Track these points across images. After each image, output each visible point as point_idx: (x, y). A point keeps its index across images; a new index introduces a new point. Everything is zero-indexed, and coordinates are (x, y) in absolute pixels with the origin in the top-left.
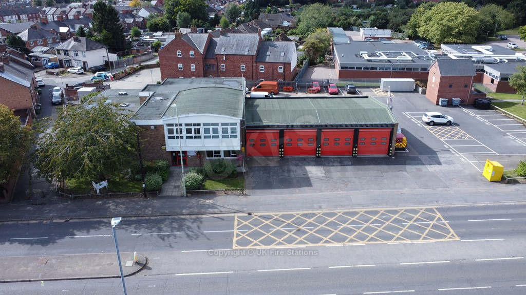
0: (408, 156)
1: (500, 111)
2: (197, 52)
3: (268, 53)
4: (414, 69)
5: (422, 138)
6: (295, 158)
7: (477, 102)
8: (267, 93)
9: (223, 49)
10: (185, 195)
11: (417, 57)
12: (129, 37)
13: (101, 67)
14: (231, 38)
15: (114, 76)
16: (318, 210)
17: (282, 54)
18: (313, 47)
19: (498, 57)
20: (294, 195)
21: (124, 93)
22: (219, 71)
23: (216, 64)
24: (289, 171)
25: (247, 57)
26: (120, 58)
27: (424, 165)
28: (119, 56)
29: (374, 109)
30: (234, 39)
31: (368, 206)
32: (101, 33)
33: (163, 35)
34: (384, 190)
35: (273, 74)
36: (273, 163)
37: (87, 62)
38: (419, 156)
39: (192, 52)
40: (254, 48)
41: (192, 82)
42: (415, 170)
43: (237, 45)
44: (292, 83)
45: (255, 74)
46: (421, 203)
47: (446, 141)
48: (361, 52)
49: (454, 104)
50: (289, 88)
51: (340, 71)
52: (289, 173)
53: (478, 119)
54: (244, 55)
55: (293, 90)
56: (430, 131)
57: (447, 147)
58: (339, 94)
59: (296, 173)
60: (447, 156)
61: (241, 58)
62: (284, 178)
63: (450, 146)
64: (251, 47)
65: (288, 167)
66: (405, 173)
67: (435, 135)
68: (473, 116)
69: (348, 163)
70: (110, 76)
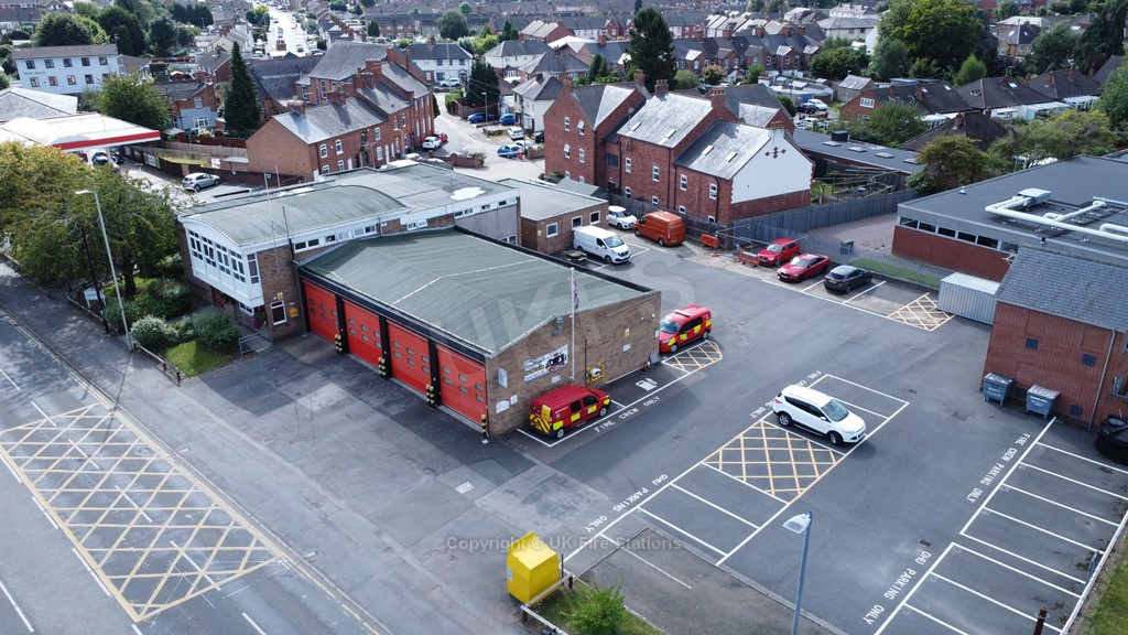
2: (590, 124)
3: (709, 147)
6: (356, 363)
9: (636, 127)
14: (668, 102)
17: (731, 155)
22: (623, 171)
23: (619, 156)
25: (662, 150)
30: (669, 106)
35: (700, 198)
39: (581, 125)
43: (664, 121)
45: (672, 192)
50: (712, 240)
51: (896, 227)
52: (288, 382)
53: (995, 471)
54: (656, 145)
55: (721, 246)
56: (741, 434)
57: (659, 481)
58: (804, 283)
59: (296, 386)
60: (589, 497)
61: (653, 150)
62: (268, 385)
63: (671, 483)
64: (681, 130)
65: (312, 372)
66: (426, 478)
67: (722, 448)
68: (1006, 459)
69: (395, 410)
70: (521, 151)
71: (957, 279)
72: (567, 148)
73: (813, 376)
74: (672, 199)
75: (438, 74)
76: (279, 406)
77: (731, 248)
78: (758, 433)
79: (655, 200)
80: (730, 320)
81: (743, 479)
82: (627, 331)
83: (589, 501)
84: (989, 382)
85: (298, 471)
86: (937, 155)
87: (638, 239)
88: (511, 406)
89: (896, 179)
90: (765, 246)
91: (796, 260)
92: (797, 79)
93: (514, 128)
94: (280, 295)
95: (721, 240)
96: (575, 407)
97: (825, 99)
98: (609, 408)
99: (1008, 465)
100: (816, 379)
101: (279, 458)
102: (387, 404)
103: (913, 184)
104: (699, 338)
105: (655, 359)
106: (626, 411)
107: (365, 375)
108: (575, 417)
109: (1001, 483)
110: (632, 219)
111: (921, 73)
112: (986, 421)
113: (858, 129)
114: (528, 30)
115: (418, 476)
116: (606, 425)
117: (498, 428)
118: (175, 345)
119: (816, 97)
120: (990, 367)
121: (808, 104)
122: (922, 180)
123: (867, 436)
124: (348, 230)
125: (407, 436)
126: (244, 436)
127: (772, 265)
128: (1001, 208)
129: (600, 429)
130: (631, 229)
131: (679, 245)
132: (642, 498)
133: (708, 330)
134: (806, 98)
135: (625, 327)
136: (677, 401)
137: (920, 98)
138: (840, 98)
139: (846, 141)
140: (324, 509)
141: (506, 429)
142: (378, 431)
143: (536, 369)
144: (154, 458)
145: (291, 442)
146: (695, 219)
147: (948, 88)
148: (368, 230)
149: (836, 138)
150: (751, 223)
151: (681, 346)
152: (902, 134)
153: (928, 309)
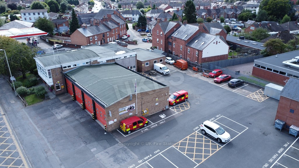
3: (197, 41)
5: (168, 136)
8: (162, 66)
9: (177, 34)
10: (17, 95)
17: (203, 43)
23: (172, 42)
27: (104, 150)
35: (193, 56)
39: (161, 33)
43: (184, 32)
50: (195, 69)
51: (254, 67)
52: (55, 109)
53: (274, 157)
54: (182, 40)
55: (198, 71)
56: (188, 136)
57: (156, 152)
58: (222, 84)
59: (57, 111)
60: (132, 156)
61: (181, 41)
62: (50, 109)
63: (160, 153)
64: (189, 35)
65: (63, 106)
66: (83, 145)
67: (181, 141)
68: (279, 152)
69: (82, 120)
70: (148, 40)
71: (271, 85)
72: (158, 40)
73: (218, 116)
74: (186, 56)
75: (133, 18)
76: (50, 117)
77: (201, 71)
78: (194, 136)
79: (181, 56)
80: (196, 95)
81: (185, 154)
82: (157, 99)
83: (131, 158)
84: (276, 123)
85: (46, 140)
86: (270, 44)
87: (174, 67)
88: (114, 122)
89: (256, 52)
90: (212, 72)
91: (220, 77)
92: (234, 21)
93: (148, 34)
94: (58, 82)
95: (198, 69)
96: (134, 124)
97: (241, 27)
98: (147, 124)
99: (280, 155)
100: (218, 117)
101: (42, 134)
102: (81, 118)
103: (262, 53)
104: (184, 101)
105: (167, 107)
106: (153, 125)
107: (78, 108)
108: (135, 127)
109: (276, 162)
110: (173, 61)
111: (271, 20)
112: (274, 137)
113: (248, 36)
114: (160, 7)
115: (81, 144)
116: (145, 130)
117: (110, 129)
118: (29, 95)
119: (238, 26)
120: (277, 117)
121: (236, 28)
122: (265, 52)
123: (231, 140)
124: (81, 63)
125: (83, 130)
126: (36, 126)
127: (213, 77)
128: (288, 63)
129: (143, 131)
130: (173, 64)
131: (186, 70)
132: (149, 158)
133: (187, 98)
134: (235, 26)
135: (156, 98)
136: (171, 122)
137: (269, 27)
138: (246, 27)
139: (244, 39)
140: (47, 154)
141: (113, 129)
142: (75, 127)
143: (124, 111)
144: (7, 132)
145: (48, 129)
146: (191, 62)
147: (278, 24)
148: (87, 63)
149: (241, 38)
150: (208, 64)
151: (177, 103)
152: (262, 37)
153: (260, 94)
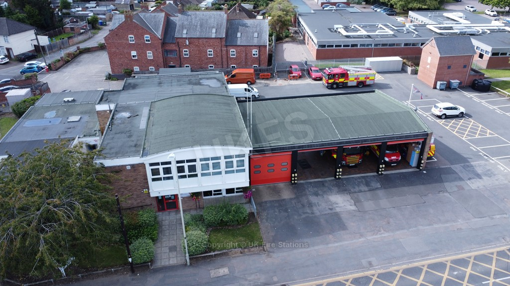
0: (439, 168)
1: (501, 94)
2: (153, 37)
3: (239, 35)
4: (397, 45)
5: (441, 137)
6: (311, 183)
7: (477, 84)
8: (245, 86)
9: (185, 32)
10: (188, 264)
11: (396, 30)
12: (57, 10)
13: (30, 54)
14: (193, 17)
15: (49, 65)
16: (369, 270)
17: (256, 35)
18: (281, 21)
19: (478, 28)
20: (330, 245)
21: (70, 99)
22: (182, 57)
23: (178, 50)
24: (310, 205)
25: (214, 40)
26: (52, 40)
27: (463, 180)
28: (50, 37)
29: (396, 112)
30: (196, 18)
31: (428, 255)
32: (24, 9)
33: (98, 5)
34: (436, 226)
35: (246, 58)
36: (287, 194)
37: (11, 49)
38: (451, 166)
39: (147, 37)
40: (222, 29)
41: (160, 83)
42: (456, 189)
43: (201, 26)
44: (270, 69)
45: (224, 60)
46: (487, 242)
47: (469, 140)
48: (336, 26)
49: (452, 87)
50: (266, 75)
51: (317, 49)
54: (210, 38)
56: (445, 127)
57: (474, 149)
61: (207, 41)
64: (219, 28)
67: (453, 132)
68: (478, 101)
70: (46, 67)
72: (134, 53)
79: (210, 67)
81: (479, 136)
109: (493, 107)
120: (438, 79)
